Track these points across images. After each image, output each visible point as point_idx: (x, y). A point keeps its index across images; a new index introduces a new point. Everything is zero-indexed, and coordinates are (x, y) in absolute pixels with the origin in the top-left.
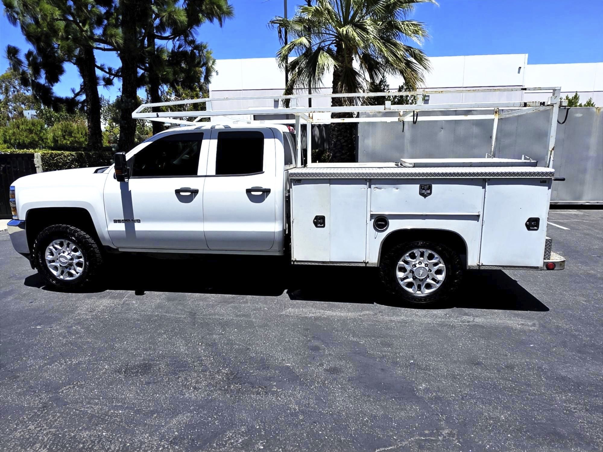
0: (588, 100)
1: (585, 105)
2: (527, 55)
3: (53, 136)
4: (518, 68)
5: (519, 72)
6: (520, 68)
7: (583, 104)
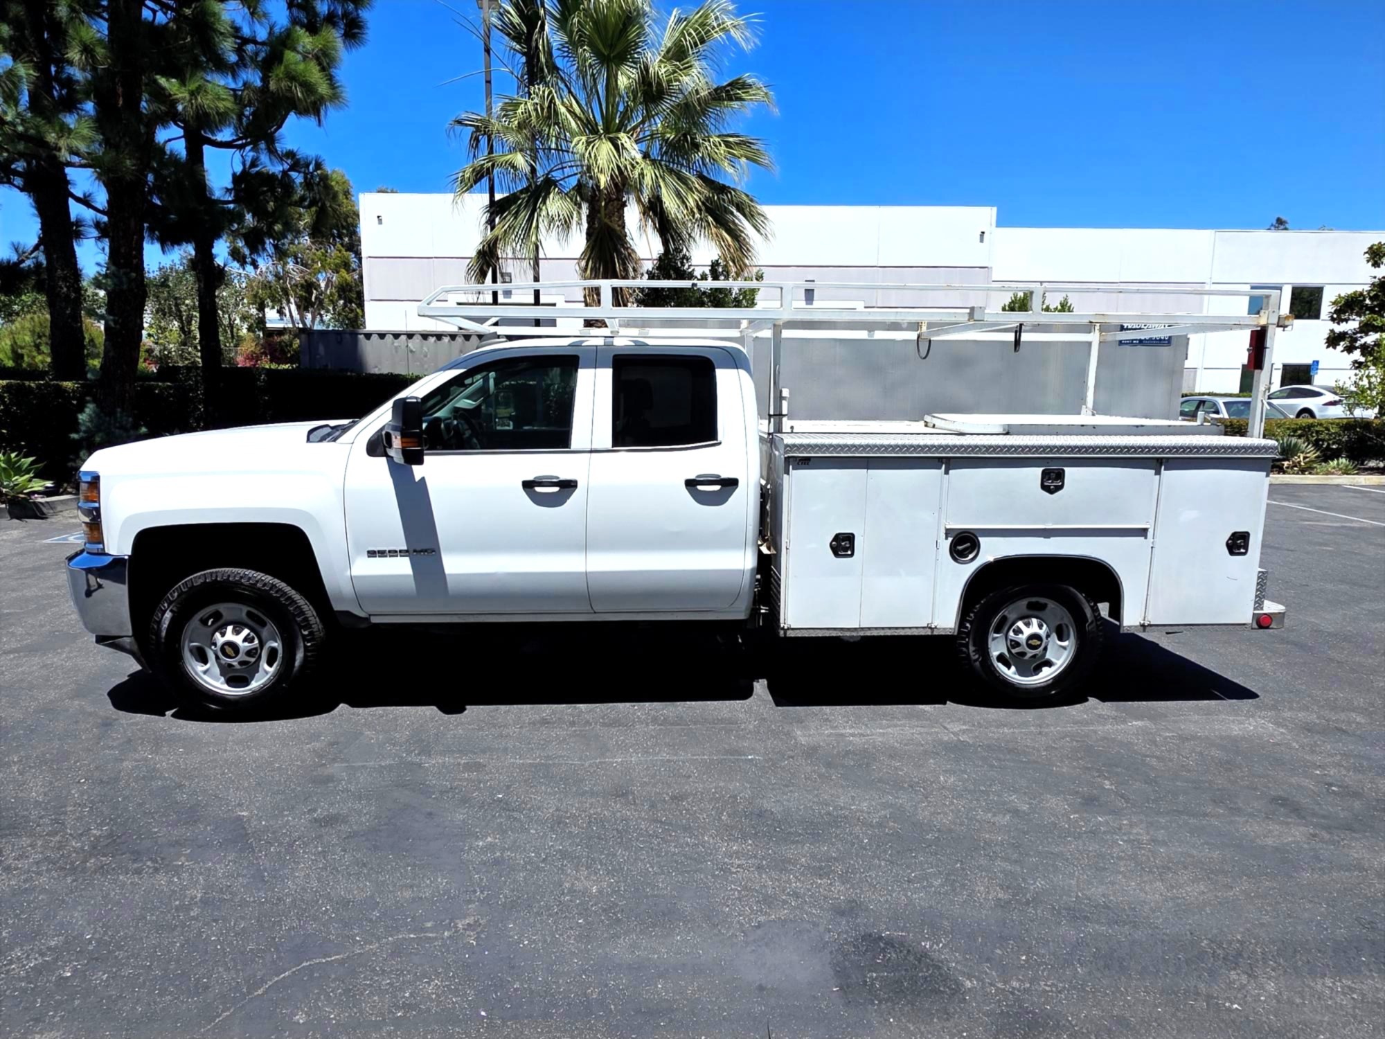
0: (1062, 300)
1: (1056, 309)
2: (995, 209)
3: (12, 345)
4: (980, 233)
5: (982, 241)
6: (983, 233)
7: (1052, 307)
